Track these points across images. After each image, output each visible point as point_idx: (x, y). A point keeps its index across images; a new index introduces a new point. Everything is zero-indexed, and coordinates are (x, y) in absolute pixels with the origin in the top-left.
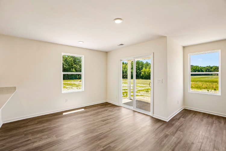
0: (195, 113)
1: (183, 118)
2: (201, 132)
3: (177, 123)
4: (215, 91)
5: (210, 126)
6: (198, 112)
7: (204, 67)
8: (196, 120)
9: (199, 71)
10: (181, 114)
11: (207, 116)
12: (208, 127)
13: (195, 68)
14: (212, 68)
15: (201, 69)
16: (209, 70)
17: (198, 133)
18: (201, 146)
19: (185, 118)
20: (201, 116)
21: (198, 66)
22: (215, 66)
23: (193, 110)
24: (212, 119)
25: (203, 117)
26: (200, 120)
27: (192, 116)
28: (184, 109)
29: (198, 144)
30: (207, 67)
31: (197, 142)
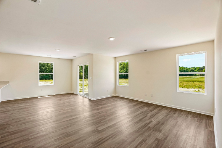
7: (189, 68)
9: (184, 71)
13: (181, 69)
14: (196, 69)
15: (186, 70)
16: (193, 70)
21: (184, 67)
22: (199, 67)
28: (115, 96)
30: (192, 67)
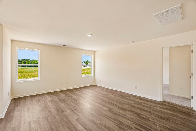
0: (24, 98)
1: (17, 106)
2: (37, 108)
3: (15, 113)
4: (21, 79)
5: (39, 102)
6: (26, 97)
8: (29, 102)
10: (13, 104)
11: (33, 97)
12: (39, 103)
17: (36, 110)
18: (43, 116)
19: (19, 106)
20: (30, 99)
23: (21, 97)
24: (37, 97)
25: (32, 99)
26: (31, 101)
27: (24, 102)
28: (13, 99)
29: (41, 116)
31: (40, 115)
